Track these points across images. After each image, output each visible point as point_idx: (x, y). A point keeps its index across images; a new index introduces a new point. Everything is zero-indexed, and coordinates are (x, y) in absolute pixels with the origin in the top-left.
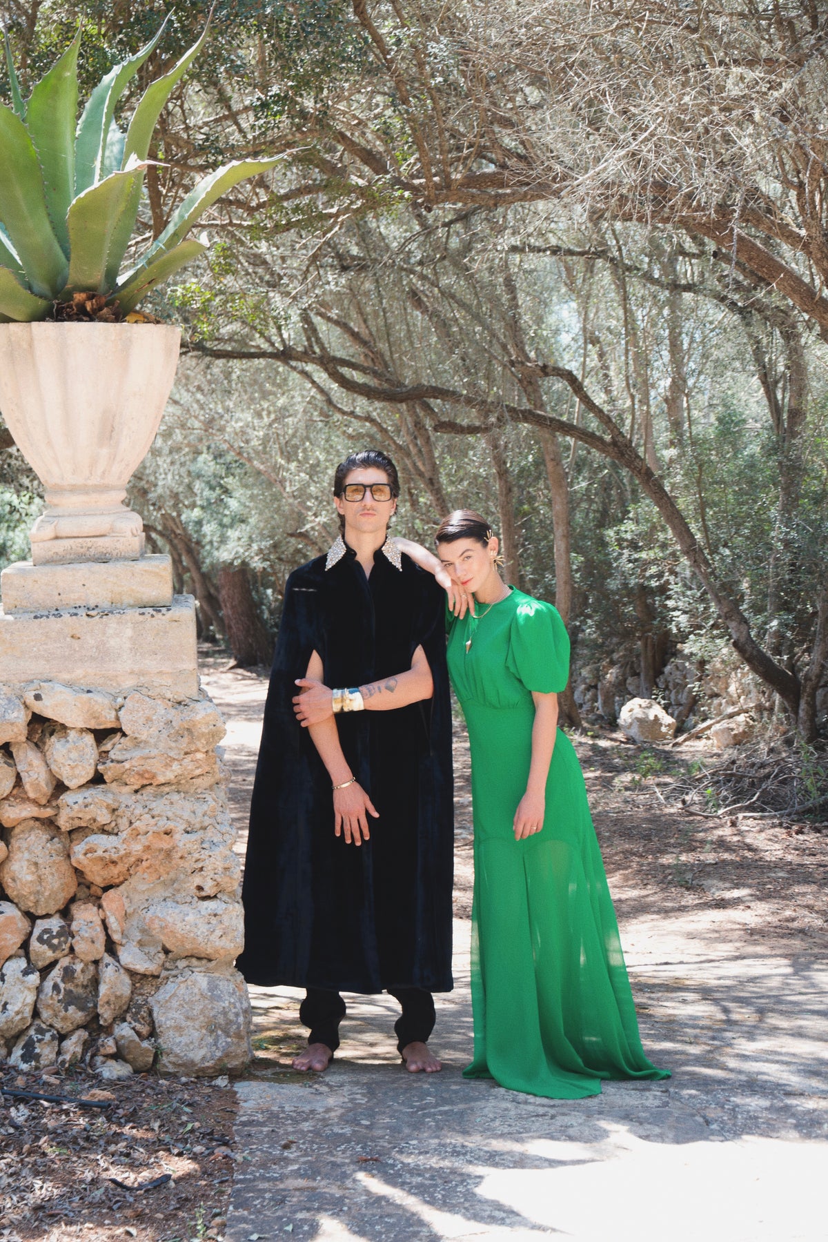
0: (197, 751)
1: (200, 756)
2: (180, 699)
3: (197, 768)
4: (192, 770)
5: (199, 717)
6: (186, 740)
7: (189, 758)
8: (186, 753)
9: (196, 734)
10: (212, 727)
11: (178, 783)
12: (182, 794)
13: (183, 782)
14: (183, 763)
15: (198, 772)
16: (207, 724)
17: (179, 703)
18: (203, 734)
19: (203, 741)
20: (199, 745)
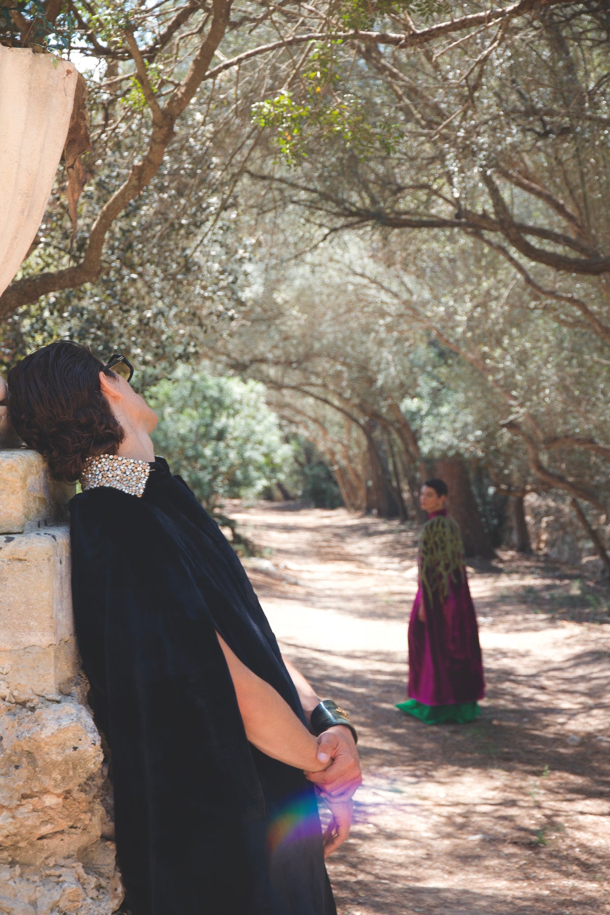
0: (46, 792)
1: (50, 800)
2: (23, 697)
3: (45, 823)
4: (35, 827)
5: (45, 734)
6: (24, 773)
7: (29, 805)
8: (24, 797)
9: (40, 763)
10: (70, 751)
11: (15, 847)
12: (18, 869)
13: (22, 844)
14: (18, 814)
15: (46, 829)
16: (62, 746)
17: (23, 704)
18: (55, 764)
19: (56, 775)
20: (48, 783)
